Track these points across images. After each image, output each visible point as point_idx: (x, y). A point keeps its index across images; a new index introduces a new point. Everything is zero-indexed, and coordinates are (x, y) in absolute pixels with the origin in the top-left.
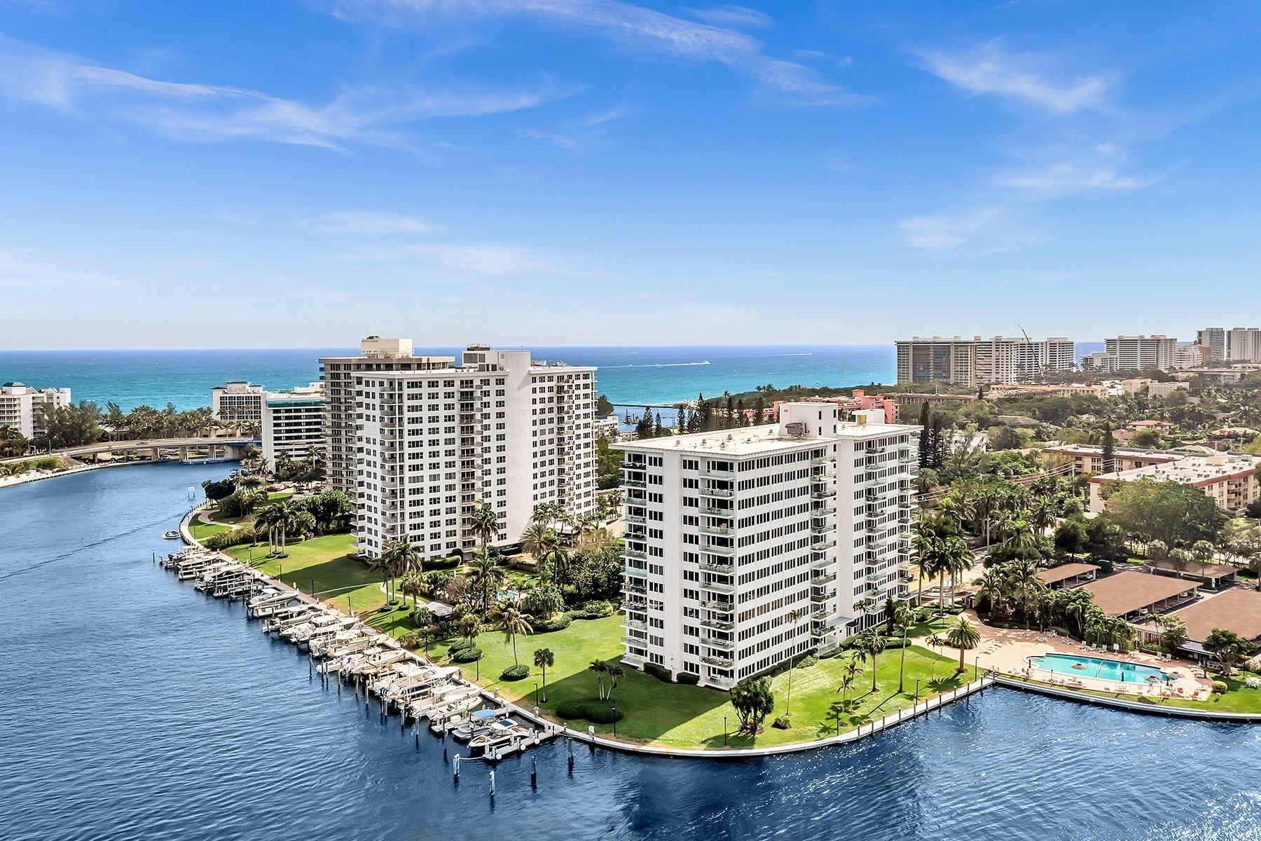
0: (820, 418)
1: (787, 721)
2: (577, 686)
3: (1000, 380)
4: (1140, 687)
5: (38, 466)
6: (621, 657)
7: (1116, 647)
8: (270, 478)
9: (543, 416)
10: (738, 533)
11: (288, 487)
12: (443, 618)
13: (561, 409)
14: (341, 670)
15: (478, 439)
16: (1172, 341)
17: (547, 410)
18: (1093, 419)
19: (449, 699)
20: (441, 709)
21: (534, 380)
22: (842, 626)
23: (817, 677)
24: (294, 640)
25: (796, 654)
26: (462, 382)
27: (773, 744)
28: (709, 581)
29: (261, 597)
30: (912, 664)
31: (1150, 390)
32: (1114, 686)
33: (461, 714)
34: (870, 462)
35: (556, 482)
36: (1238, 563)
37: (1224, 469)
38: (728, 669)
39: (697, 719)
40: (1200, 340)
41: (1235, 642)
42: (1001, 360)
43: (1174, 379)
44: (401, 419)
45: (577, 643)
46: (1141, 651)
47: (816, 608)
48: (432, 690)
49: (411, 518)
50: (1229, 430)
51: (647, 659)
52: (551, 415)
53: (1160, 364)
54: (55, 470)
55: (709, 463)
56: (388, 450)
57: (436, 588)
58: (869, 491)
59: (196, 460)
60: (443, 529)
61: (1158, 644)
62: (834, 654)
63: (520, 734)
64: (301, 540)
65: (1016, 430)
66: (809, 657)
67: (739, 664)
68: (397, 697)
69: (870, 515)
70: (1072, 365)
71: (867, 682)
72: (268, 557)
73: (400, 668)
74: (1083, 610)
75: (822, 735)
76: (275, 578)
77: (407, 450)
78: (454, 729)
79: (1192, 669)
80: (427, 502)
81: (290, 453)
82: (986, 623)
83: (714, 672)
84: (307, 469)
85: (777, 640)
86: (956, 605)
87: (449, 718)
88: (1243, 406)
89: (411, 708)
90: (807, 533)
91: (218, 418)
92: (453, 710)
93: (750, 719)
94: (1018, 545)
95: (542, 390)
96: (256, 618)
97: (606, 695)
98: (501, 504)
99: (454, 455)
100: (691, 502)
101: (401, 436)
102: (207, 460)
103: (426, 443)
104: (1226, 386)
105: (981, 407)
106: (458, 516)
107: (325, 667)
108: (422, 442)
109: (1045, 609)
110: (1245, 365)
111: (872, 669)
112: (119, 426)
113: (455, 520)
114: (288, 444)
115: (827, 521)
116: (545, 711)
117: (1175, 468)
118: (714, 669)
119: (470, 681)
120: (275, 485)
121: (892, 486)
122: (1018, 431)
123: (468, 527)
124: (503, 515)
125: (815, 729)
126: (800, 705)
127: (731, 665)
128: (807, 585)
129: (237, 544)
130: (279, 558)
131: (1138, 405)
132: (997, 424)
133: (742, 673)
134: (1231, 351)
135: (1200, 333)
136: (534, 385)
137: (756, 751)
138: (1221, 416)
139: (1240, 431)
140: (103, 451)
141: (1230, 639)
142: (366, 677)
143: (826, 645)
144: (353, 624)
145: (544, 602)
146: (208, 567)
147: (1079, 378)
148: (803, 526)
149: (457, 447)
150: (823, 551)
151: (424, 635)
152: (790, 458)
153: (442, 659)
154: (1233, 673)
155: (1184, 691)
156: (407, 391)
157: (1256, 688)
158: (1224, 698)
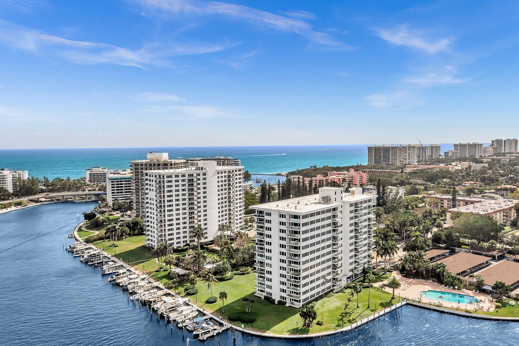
0: (336, 194)
1: (322, 322)
2: (236, 306)
3: (410, 163)
4: (466, 306)
5: (15, 204)
6: (254, 293)
7: (456, 287)
8: (110, 209)
9: (222, 188)
10: (302, 244)
11: (118, 214)
12: (182, 275)
13: (229, 185)
14: (140, 299)
15: (195, 198)
16: (481, 145)
17: (224, 185)
18: (448, 181)
19: (185, 313)
20: (181, 317)
21: (218, 173)
22: (345, 279)
23: (334, 302)
24: (121, 285)
25: (326, 291)
26: (189, 175)
27: (317, 332)
28: (290, 263)
29: (107, 266)
30: (373, 295)
31: (472, 167)
32: (455, 305)
33: (189, 319)
34: (356, 211)
35: (228, 215)
36: (507, 248)
37: (502, 205)
38: (298, 299)
39: (285, 321)
40: (493, 144)
41: (505, 287)
42: (410, 154)
43: (482, 162)
44: (164, 191)
45: (236, 286)
46: (467, 289)
47: (334, 272)
48: (178, 309)
49: (168, 231)
50: (504, 186)
51: (265, 294)
52: (225, 187)
53: (476, 155)
54: (22, 206)
55: (290, 215)
56: (158, 203)
57: (179, 262)
58: (356, 223)
59: (80, 201)
60: (182, 235)
61: (473, 286)
62: (341, 291)
63: (214, 328)
64: (123, 238)
65: (416, 187)
66: (331, 293)
67: (303, 297)
68: (163, 312)
69: (356, 233)
70: (440, 155)
71: (355, 304)
72: (110, 247)
73: (165, 298)
74: (443, 272)
75: (336, 328)
76: (113, 256)
77: (167, 204)
78: (187, 326)
79: (487, 297)
80: (175, 224)
81: (118, 199)
82: (404, 276)
83: (293, 301)
84: (125, 205)
85: (318, 286)
86: (391, 268)
87: (185, 321)
88: (510, 174)
89: (169, 317)
90: (330, 242)
91: (88, 183)
92: (186, 318)
93: (307, 321)
94: (417, 242)
95: (222, 177)
97: (248, 310)
98: (205, 224)
99: (186, 205)
100: (283, 231)
101: (164, 198)
102: (84, 201)
103: (174, 201)
104: (503, 164)
105: (402, 176)
106: (187, 230)
107: (134, 297)
108: (172, 200)
109: (427, 271)
110: (511, 155)
111: (357, 298)
112: (48, 186)
114: (118, 195)
115: (339, 236)
116: (224, 318)
117: (482, 205)
118: (292, 299)
119: (193, 303)
120: (113, 213)
121: (365, 220)
122: (417, 187)
123: (192, 234)
124: (206, 229)
125: (334, 325)
126: (328, 314)
127: (299, 297)
128: (330, 263)
129: (97, 240)
130: (114, 247)
131: (467, 174)
132: (410, 184)
133: (304, 301)
134: (506, 148)
135: (493, 141)
136: (218, 175)
137: (310, 335)
138: (501, 179)
139: (509, 187)
140: (41, 197)
141: (503, 285)
142: (151, 302)
143: (338, 287)
144: (145, 278)
145: (223, 268)
146: (86, 252)
147: (443, 162)
148: (328, 239)
149: (187, 202)
150: (337, 249)
151: (174, 283)
152: (323, 212)
153: (182, 294)
154: (504, 299)
155: (484, 308)
156: (166, 179)
157: (513, 306)
158: (500, 310)
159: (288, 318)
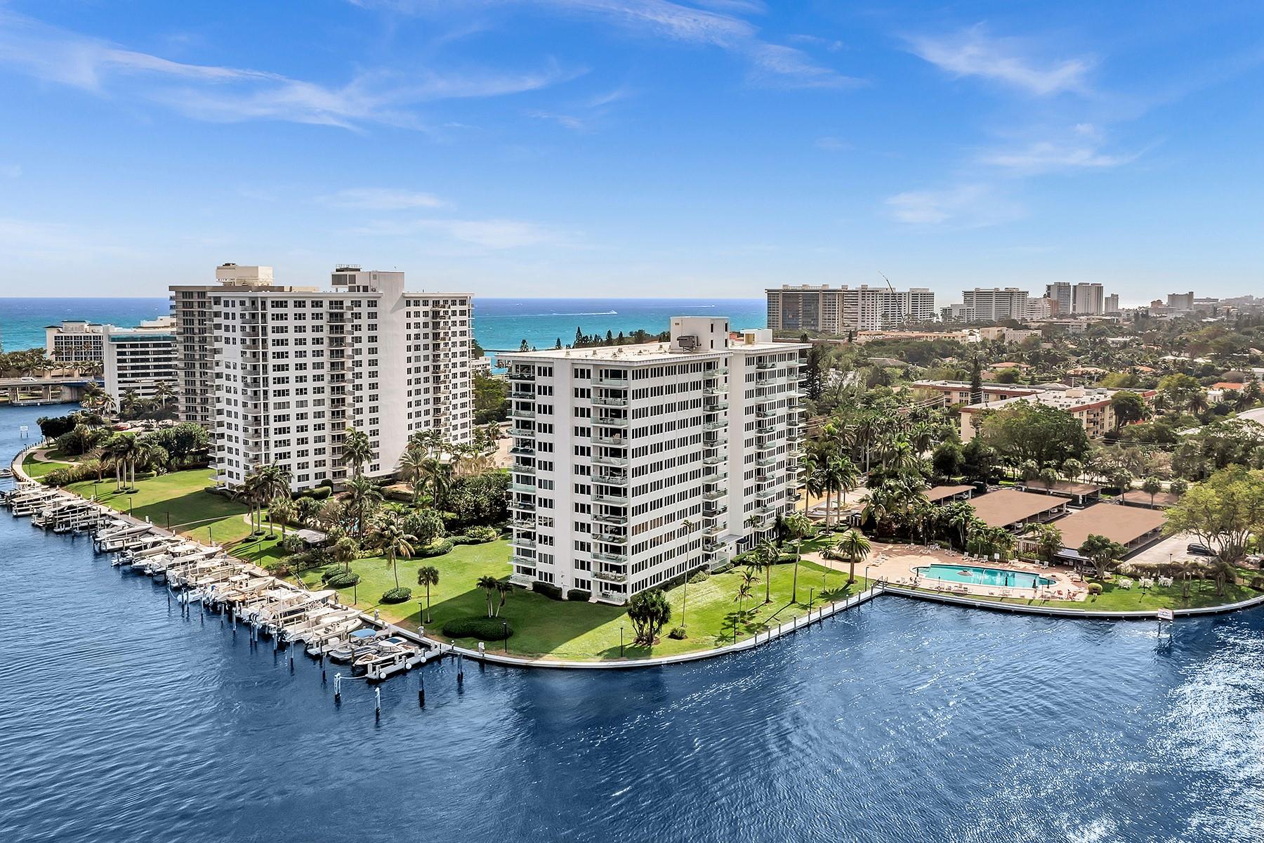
0: (712, 331)
1: (683, 632)
2: (463, 604)
3: (866, 327)
4: (1022, 591)
6: (508, 578)
7: (997, 556)
8: (114, 417)
9: (417, 342)
10: (632, 443)
11: (135, 426)
12: (314, 545)
13: (436, 336)
14: (204, 599)
15: (349, 363)
16: (1024, 294)
17: (422, 336)
18: (956, 362)
19: (326, 622)
20: (318, 632)
21: (408, 304)
22: (733, 544)
23: (710, 591)
24: (148, 571)
25: (689, 569)
26: (331, 303)
27: (670, 653)
28: (601, 493)
29: (109, 530)
30: (804, 577)
31: (1006, 337)
32: (998, 592)
33: (339, 636)
34: (760, 378)
35: (432, 412)
36: (1101, 483)
37: (1082, 400)
38: (621, 584)
40: (1049, 294)
41: (1109, 547)
42: (866, 309)
43: (1027, 328)
44: (264, 341)
45: (461, 567)
46: (1020, 560)
47: (707, 523)
48: (307, 613)
49: (276, 446)
50: (1082, 369)
51: (537, 579)
52: (426, 341)
53: (1013, 314)
55: (601, 371)
56: (250, 373)
57: (306, 516)
58: (760, 408)
59: (29, 402)
60: (311, 458)
61: (1035, 552)
62: (725, 570)
63: (409, 651)
64: (152, 475)
65: (886, 369)
66: (701, 573)
67: (632, 579)
68: (268, 622)
69: (760, 431)
70: (933, 315)
71: (760, 595)
72: (115, 493)
73: (270, 594)
74: (966, 522)
75: (720, 643)
76: (124, 513)
77: (272, 374)
78: (331, 651)
79: (1069, 574)
80: (293, 430)
81: (137, 391)
82: (873, 539)
83: (606, 588)
84: (156, 407)
85: (670, 555)
86: (841, 523)
87: (326, 640)
89: (284, 632)
90: (699, 447)
91: (52, 358)
92: (330, 632)
93: (646, 630)
94: (900, 465)
96: (104, 552)
97: (495, 613)
98: (375, 433)
99: (323, 380)
100: (582, 412)
101: (265, 359)
102: (41, 401)
103: (292, 367)
104: (1074, 334)
105: (851, 350)
106: (327, 445)
107: (185, 597)
108: (287, 365)
109: (928, 523)
110: (1089, 317)
111: (765, 583)
113: (324, 449)
114: (134, 382)
115: (719, 434)
116: (430, 631)
117: (1038, 400)
118: (606, 584)
119: (348, 605)
120: (121, 424)
121: (781, 404)
123: (340, 456)
124: (376, 444)
125: (712, 639)
126: (695, 617)
127: (623, 580)
128: (698, 500)
129: (80, 480)
130: (128, 493)
131: (998, 349)
132: (867, 365)
133: (635, 587)
134: (1077, 304)
135: (1049, 287)
136: (408, 309)
137: (653, 660)
138: (1073, 358)
139: (1092, 370)
141: (1104, 543)
142: (232, 604)
143: (718, 561)
144: (215, 553)
145: (424, 526)
146: (47, 503)
147: (940, 328)
148: (695, 439)
149: (326, 371)
150: (714, 465)
151: (295, 562)
152: (684, 369)
153: (316, 585)
154: (1107, 576)
155: (1063, 593)
156: (270, 311)
157: (1128, 589)
158: (1100, 598)
159: (596, 627)
